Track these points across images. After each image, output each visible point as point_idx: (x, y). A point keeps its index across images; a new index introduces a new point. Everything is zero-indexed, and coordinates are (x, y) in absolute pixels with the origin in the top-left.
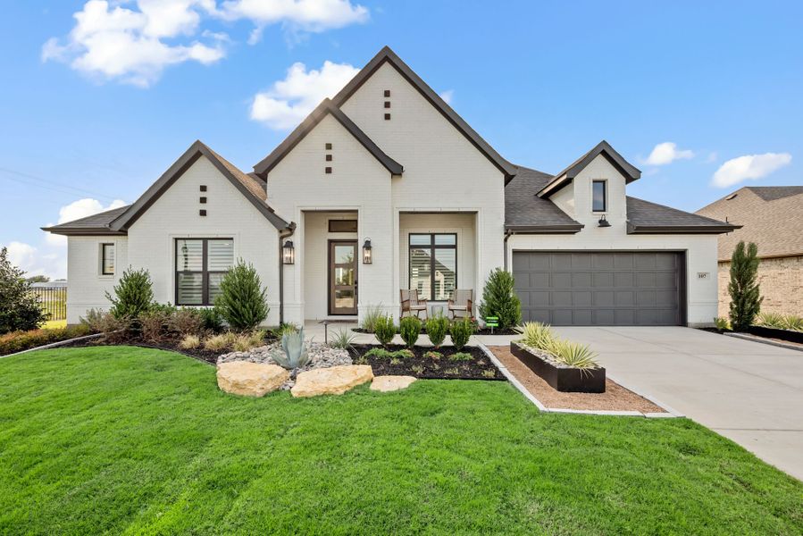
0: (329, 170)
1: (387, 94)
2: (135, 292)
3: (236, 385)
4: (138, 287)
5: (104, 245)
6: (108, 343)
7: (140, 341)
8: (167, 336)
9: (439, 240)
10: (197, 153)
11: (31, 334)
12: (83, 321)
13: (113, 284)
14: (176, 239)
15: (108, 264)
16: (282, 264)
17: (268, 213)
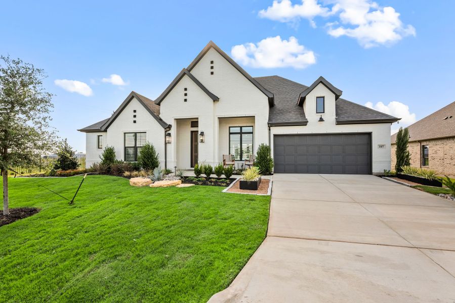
0: (186, 100)
1: (212, 62)
2: (109, 155)
3: (134, 183)
4: (110, 153)
5: (99, 136)
6: (99, 174)
7: (110, 174)
8: (119, 172)
9: (244, 130)
10: (133, 96)
11: (75, 170)
12: (91, 167)
13: (101, 152)
14: (125, 133)
15: (100, 144)
16: (166, 144)
17: (160, 121)
